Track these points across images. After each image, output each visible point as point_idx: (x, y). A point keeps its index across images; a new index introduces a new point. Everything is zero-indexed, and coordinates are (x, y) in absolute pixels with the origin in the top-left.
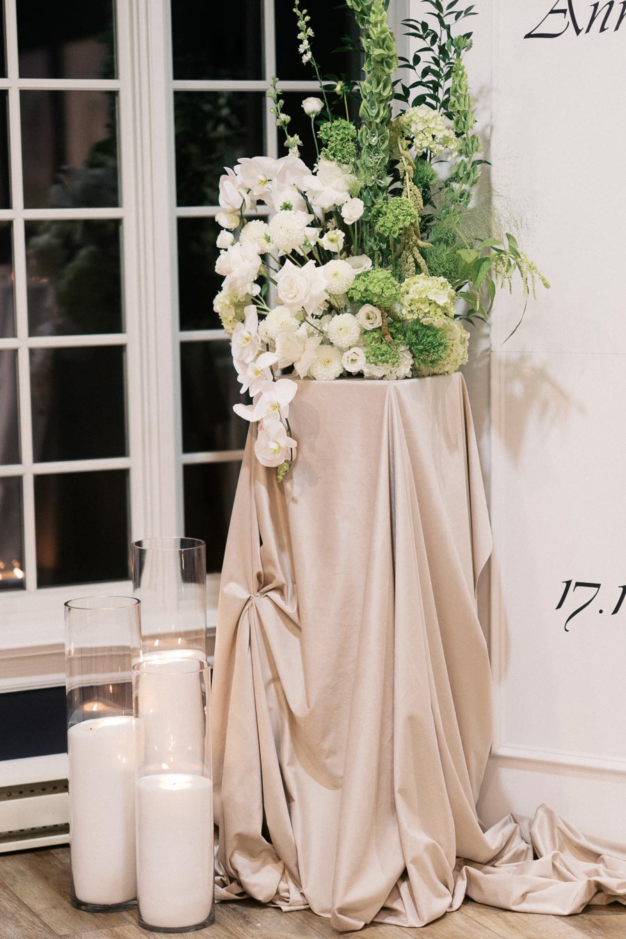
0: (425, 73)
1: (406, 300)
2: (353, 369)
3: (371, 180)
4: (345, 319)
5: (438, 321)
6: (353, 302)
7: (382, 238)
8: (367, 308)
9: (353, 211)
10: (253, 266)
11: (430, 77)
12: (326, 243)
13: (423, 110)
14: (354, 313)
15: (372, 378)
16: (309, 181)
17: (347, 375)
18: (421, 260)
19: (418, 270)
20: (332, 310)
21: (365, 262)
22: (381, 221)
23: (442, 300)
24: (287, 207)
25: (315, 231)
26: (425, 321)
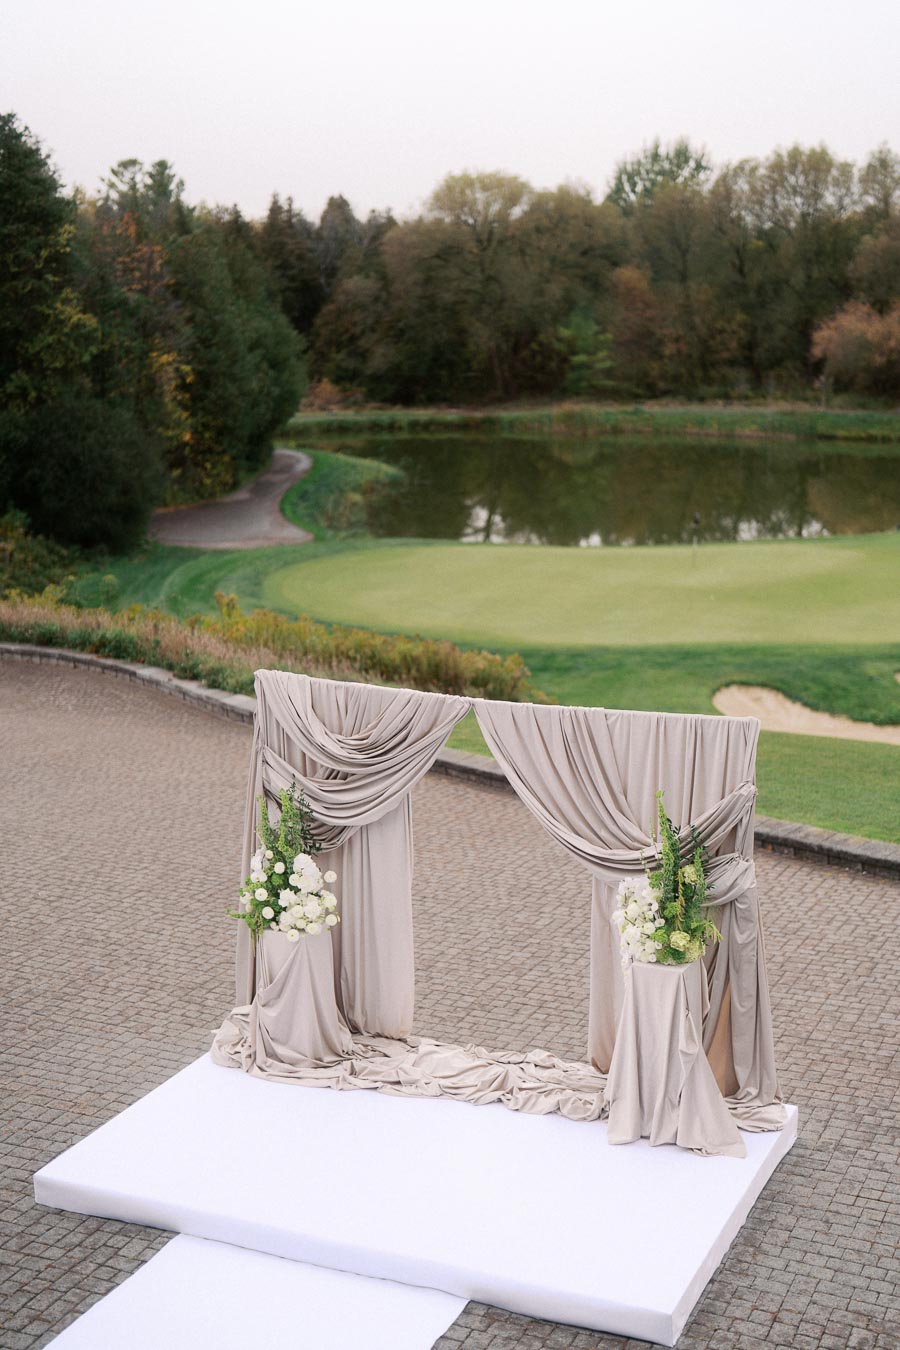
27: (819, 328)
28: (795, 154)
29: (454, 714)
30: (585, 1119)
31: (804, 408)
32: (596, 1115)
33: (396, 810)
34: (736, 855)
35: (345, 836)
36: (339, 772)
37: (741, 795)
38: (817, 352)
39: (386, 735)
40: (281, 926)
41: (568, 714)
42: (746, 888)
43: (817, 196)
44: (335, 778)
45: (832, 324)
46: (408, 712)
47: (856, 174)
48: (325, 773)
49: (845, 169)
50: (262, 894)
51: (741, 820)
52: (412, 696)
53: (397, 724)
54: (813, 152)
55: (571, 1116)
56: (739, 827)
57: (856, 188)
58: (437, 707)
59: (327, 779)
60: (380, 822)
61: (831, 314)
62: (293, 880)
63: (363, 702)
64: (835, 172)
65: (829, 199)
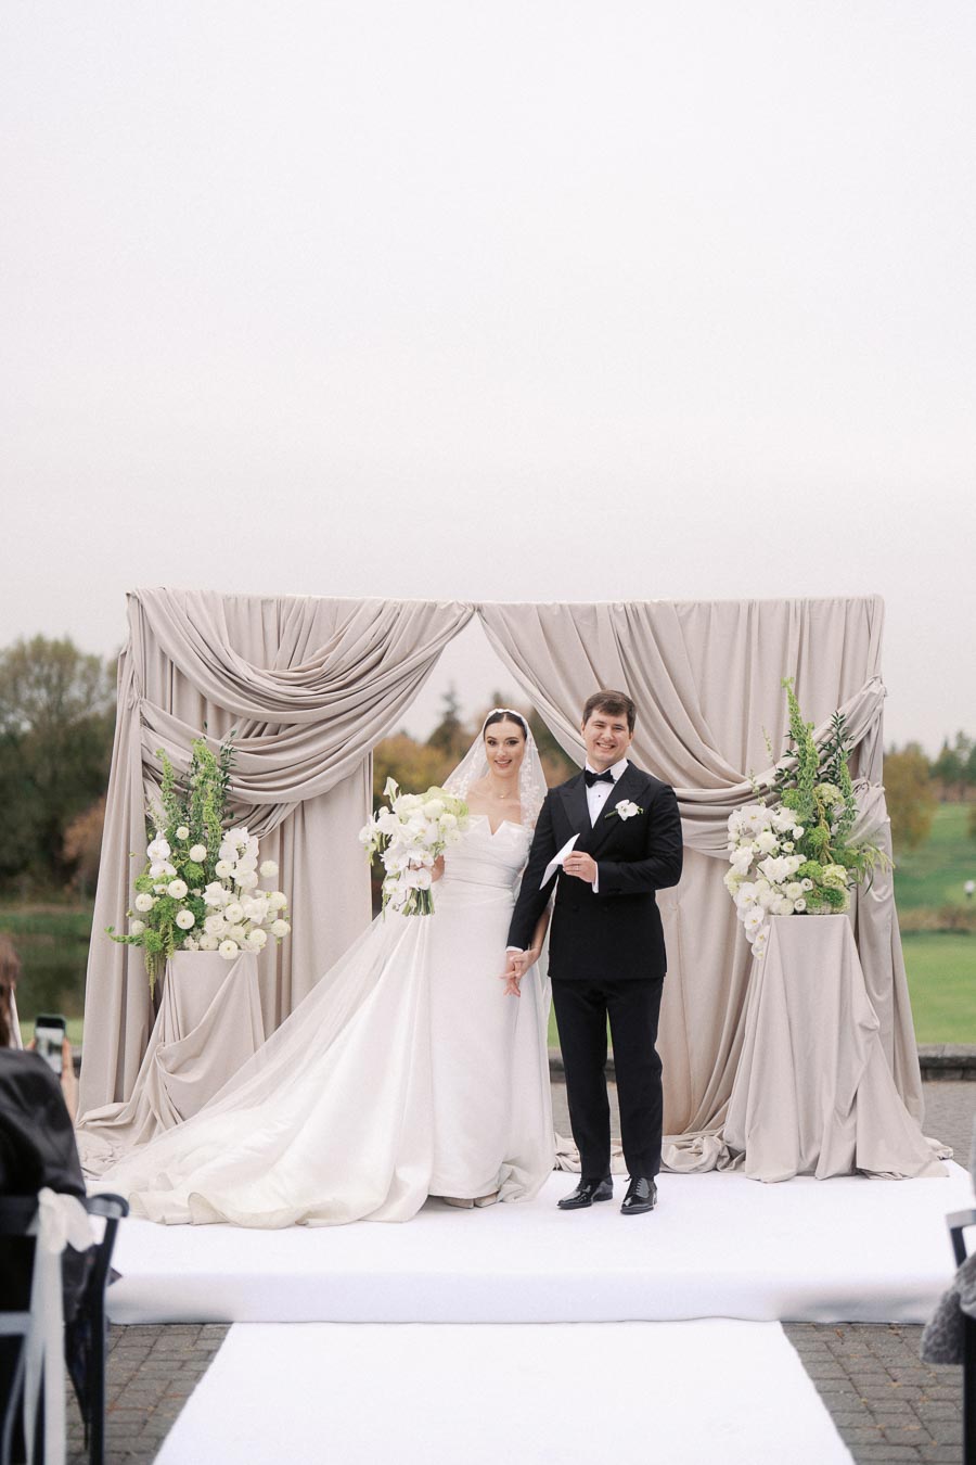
0: (829, 767)
1: (824, 876)
2: (799, 909)
3: (805, 818)
4: (795, 885)
5: (840, 887)
6: (798, 877)
7: (811, 846)
8: (806, 880)
9: (799, 832)
10: (748, 860)
11: (832, 769)
12: (785, 847)
13: (826, 785)
14: (800, 882)
15: (812, 914)
16: (777, 819)
17: (795, 913)
18: (830, 856)
19: (829, 862)
20: (787, 880)
21: (803, 858)
22: (811, 838)
23: (843, 877)
24: (766, 830)
25: (779, 843)
26: (834, 887)
27: (71, 824)
28: (39, 645)
29: (454, 620)
30: (696, 1170)
31: (59, 910)
32: (710, 1165)
33: (351, 777)
34: (862, 780)
35: (276, 819)
36: (266, 724)
37: (872, 694)
38: (70, 851)
39: (349, 658)
40: (204, 941)
41: (622, 608)
42: (882, 822)
43: (61, 688)
44: (259, 734)
45: (88, 821)
46: (381, 625)
47: (104, 666)
48: (242, 729)
49: (93, 663)
50: (178, 889)
51: (869, 733)
52: (385, 603)
53: (366, 639)
54: (56, 645)
55: (677, 1168)
56: (866, 743)
57: (104, 680)
58: (422, 618)
59: (246, 736)
60: (326, 798)
61: (84, 810)
62: (222, 869)
63: (308, 617)
64: (80, 667)
65: (76, 691)
